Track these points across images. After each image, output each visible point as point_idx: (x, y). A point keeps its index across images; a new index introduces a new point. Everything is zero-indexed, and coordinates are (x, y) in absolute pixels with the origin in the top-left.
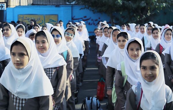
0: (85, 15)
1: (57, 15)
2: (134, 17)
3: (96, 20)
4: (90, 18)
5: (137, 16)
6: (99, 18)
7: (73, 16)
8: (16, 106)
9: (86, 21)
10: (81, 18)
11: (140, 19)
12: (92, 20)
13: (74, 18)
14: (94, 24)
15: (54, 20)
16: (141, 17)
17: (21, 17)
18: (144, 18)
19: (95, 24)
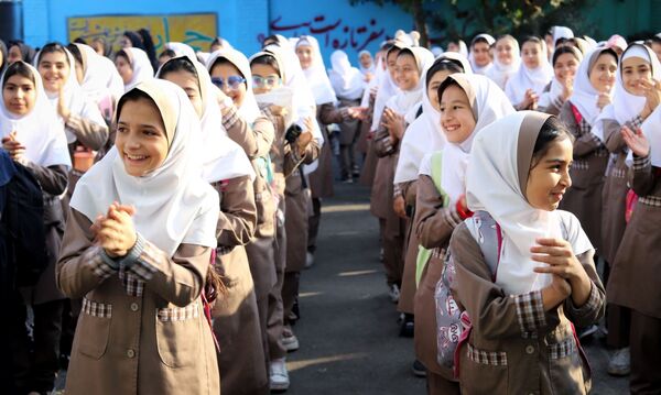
0: (318, 12)
1: (214, 15)
2: (504, 13)
3: (362, 30)
4: (338, 24)
5: (512, 8)
6: (373, 23)
7: (274, 17)
8: (126, 282)
9: (323, 35)
10: (306, 25)
11: (525, 21)
12: (346, 30)
13: (279, 24)
14: (354, 45)
15: (204, 35)
16: (528, 12)
17: (79, 26)
18: (540, 17)
19: (358, 47)
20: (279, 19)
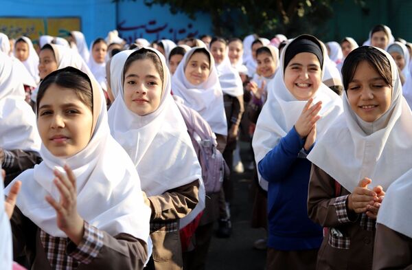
0: (152, 19)
1: (79, 19)
3: (182, 31)
4: (165, 26)
6: (190, 26)
7: (121, 20)
9: (155, 34)
10: (143, 27)
12: (171, 31)
13: (124, 26)
20: (124, 22)
